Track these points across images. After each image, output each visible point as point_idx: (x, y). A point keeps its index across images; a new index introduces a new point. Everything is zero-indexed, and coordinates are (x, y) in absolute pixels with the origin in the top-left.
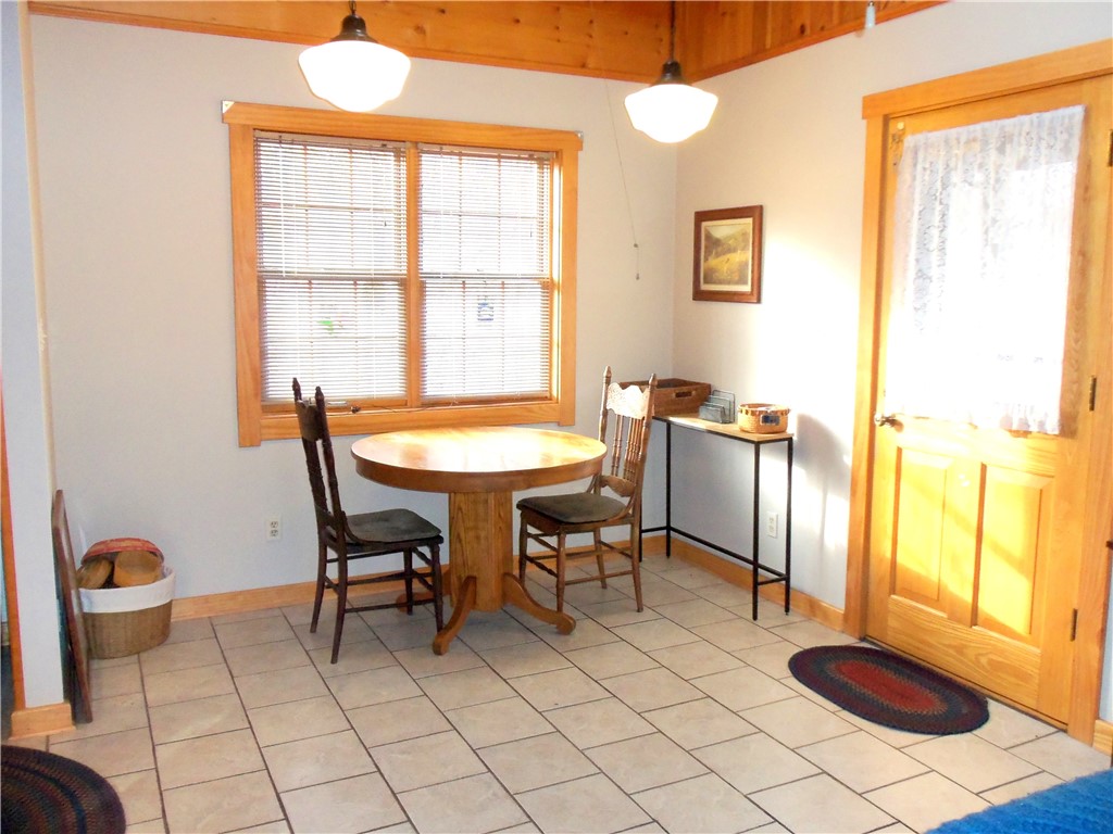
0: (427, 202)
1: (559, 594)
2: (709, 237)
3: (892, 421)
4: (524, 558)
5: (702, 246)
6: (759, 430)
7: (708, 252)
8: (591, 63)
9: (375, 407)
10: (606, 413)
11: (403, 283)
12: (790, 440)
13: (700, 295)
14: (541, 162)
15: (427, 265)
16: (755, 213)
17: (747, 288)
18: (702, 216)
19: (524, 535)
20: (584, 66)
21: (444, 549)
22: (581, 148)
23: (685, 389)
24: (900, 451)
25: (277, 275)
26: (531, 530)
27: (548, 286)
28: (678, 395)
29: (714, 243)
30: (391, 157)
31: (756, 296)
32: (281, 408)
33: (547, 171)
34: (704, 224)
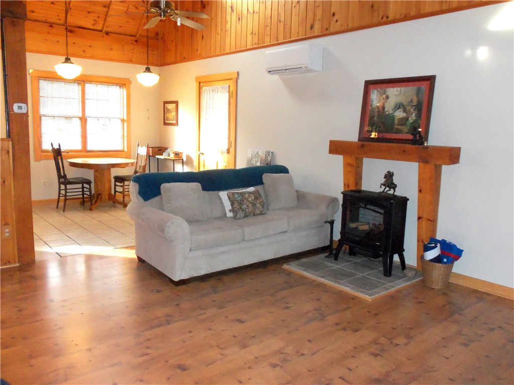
0: (87, 97)
1: (124, 197)
2: (167, 108)
3: (202, 154)
4: (115, 191)
5: (165, 111)
6: (175, 157)
7: (167, 112)
8: (133, 60)
9: (74, 152)
10: (138, 154)
11: (81, 119)
12: (183, 160)
13: (165, 124)
14: (120, 87)
15: (87, 114)
16: (176, 103)
17: (174, 122)
18: (165, 103)
19: (115, 185)
20: (131, 61)
21: (93, 185)
22: (131, 83)
23: (160, 149)
24: (204, 161)
25: (45, 116)
26: (117, 183)
27: (123, 120)
28: (159, 150)
29: (168, 110)
30: (77, 85)
31: (177, 124)
32: (47, 151)
33: (122, 89)
34: (166, 105)
